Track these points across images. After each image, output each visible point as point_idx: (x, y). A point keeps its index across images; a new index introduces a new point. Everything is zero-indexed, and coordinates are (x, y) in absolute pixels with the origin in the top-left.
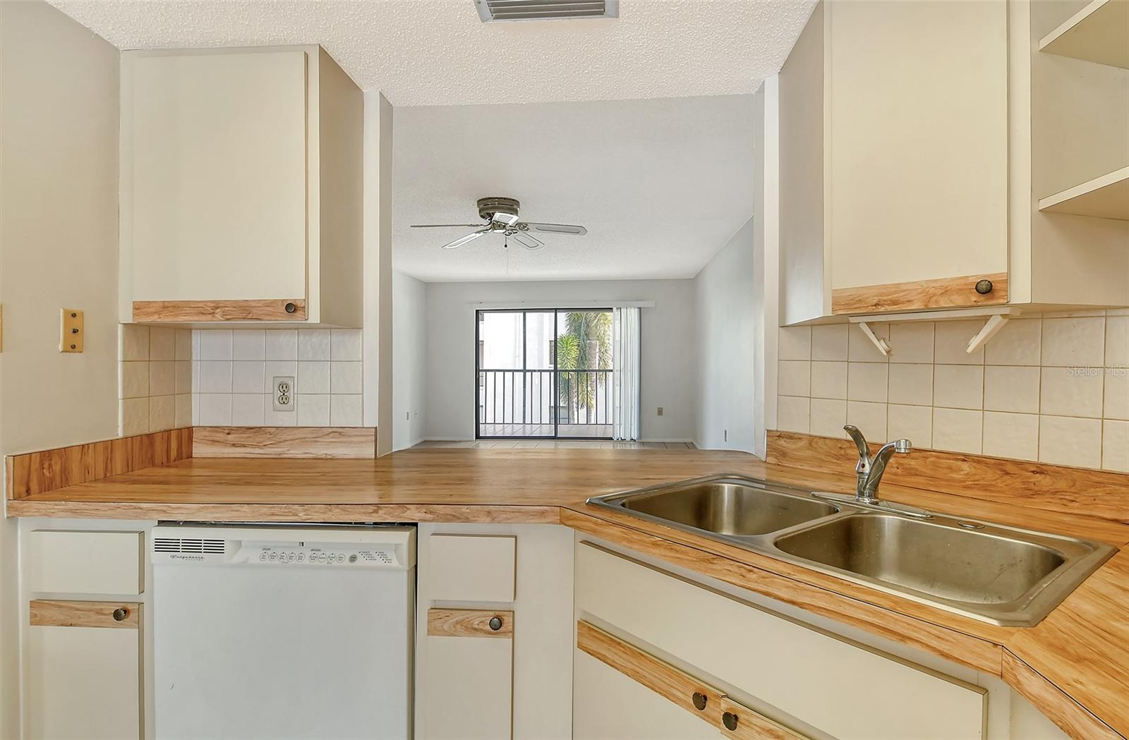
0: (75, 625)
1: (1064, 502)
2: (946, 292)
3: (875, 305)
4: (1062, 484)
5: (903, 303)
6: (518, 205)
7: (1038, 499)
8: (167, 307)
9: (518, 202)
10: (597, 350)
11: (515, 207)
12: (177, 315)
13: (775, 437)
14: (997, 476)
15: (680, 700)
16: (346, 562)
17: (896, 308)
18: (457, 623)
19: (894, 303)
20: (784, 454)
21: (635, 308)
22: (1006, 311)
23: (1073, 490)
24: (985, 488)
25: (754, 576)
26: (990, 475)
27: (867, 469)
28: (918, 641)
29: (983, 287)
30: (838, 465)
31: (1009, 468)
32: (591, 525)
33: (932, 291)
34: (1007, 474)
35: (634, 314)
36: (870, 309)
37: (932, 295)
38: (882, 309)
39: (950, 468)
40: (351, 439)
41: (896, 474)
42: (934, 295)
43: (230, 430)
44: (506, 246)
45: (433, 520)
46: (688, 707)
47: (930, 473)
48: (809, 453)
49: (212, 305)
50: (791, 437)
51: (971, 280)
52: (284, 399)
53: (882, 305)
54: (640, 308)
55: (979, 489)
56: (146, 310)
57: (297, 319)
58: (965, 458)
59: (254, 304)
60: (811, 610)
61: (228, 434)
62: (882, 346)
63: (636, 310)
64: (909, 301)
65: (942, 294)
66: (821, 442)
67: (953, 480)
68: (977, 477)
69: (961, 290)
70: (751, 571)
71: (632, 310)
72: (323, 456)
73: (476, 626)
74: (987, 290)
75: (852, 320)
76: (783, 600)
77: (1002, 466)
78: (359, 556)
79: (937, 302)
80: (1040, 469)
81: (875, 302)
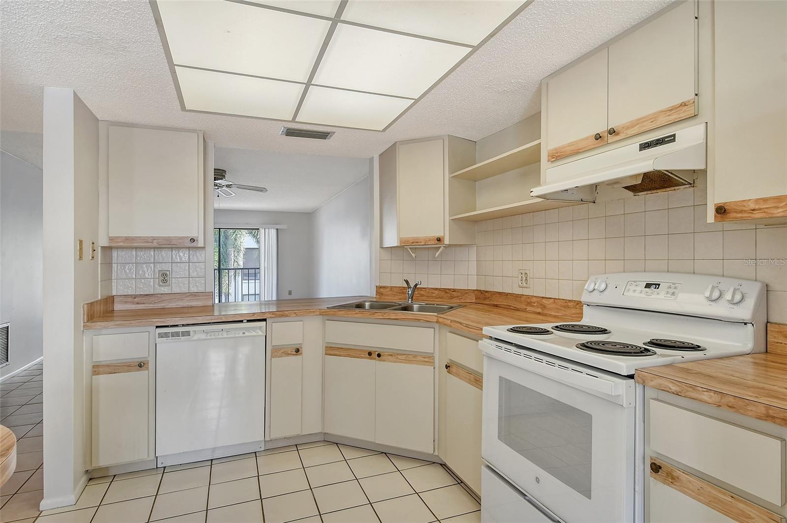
0: (116, 373)
2: (430, 240)
4: (459, 294)
5: (419, 243)
6: (226, 173)
7: (454, 299)
8: (128, 239)
9: (225, 171)
10: (233, 255)
11: (224, 174)
12: (133, 243)
13: (379, 288)
15: (363, 357)
16: (242, 335)
17: (417, 244)
18: (283, 352)
19: (417, 242)
20: (382, 294)
21: (274, 229)
22: (444, 246)
24: (441, 298)
26: (443, 294)
27: (410, 293)
29: (438, 239)
30: (400, 296)
31: (447, 291)
32: (333, 313)
34: (446, 293)
35: (273, 232)
36: (411, 244)
37: (427, 240)
39: (432, 293)
40: (200, 297)
41: (417, 297)
43: (135, 296)
44: (218, 196)
45: (275, 317)
46: (366, 358)
47: (427, 295)
48: (391, 293)
49: (152, 238)
50: (384, 287)
51: (435, 237)
52: (165, 281)
53: (414, 243)
54: (277, 229)
56: (117, 240)
57: (194, 244)
58: (436, 289)
59: (173, 238)
61: (135, 298)
62: (414, 255)
63: (275, 230)
64: (421, 242)
66: (394, 288)
67: (433, 296)
69: (433, 240)
71: (272, 230)
72: (187, 306)
73: (289, 353)
74: (439, 240)
75: (405, 247)
77: (445, 291)
78: (246, 332)
79: (428, 243)
80: (454, 290)
81: (412, 242)
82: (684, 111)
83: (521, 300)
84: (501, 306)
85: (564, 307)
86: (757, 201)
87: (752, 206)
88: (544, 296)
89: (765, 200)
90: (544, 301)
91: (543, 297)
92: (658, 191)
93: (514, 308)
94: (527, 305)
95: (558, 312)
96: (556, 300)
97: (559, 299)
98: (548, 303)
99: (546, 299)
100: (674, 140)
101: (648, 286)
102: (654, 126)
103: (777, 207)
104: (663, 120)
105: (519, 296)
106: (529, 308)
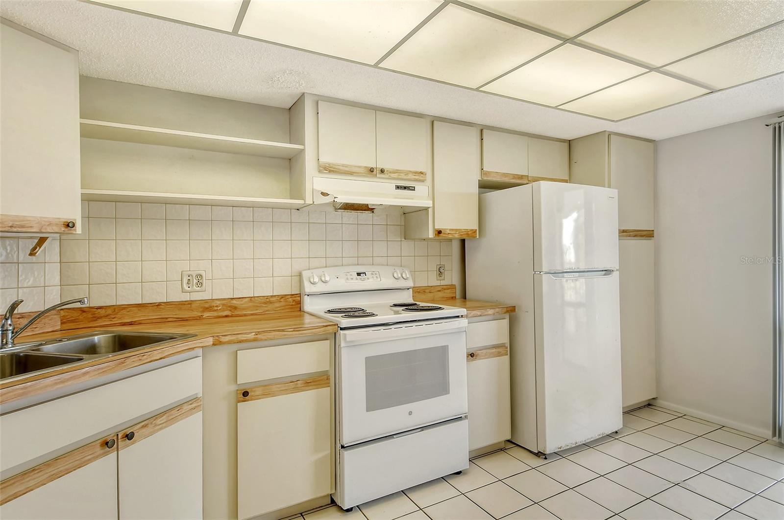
1: (111, 319)
2: (50, 224)
3: (10, 227)
5: (28, 227)
14: (79, 314)
17: (22, 230)
23: (114, 313)
25: (145, 357)
28: (197, 347)
29: (71, 224)
33: (43, 223)
36: (6, 229)
38: (15, 230)
42: (45, 225)
51: (62, 220)
53: (15, 227)
55: (69, 323)
60: (167, 357)
64: (31, 227)
65: (48, 225)
68: (68, 317)
69: (57, 224)
70: (144, 355)
74: (68, 225)
76: (157, 360)
79: (46, 229)
81: (10, 225)
82: (422, 177)
83: (191, 307)
84: (143, 322)
85: (265, 303)
86: (450, 230)
87: (448, 232)
88: (232, 297)
89: (452, 230)
90: (234, 302)
91: (232, 299)
92: (353, 211)
93: (175, 319)
94: (203, 311)
95: (257, 310)
96: (252, 298)
97: (255, 297)
98: (242, 303)
99: (237, 300)
100: (414, 190)
101: (359, 274)
102: (405, 177)
103: (456, 234)
104: (411, 176)
105: (187, 303)
106: (206, 315)
